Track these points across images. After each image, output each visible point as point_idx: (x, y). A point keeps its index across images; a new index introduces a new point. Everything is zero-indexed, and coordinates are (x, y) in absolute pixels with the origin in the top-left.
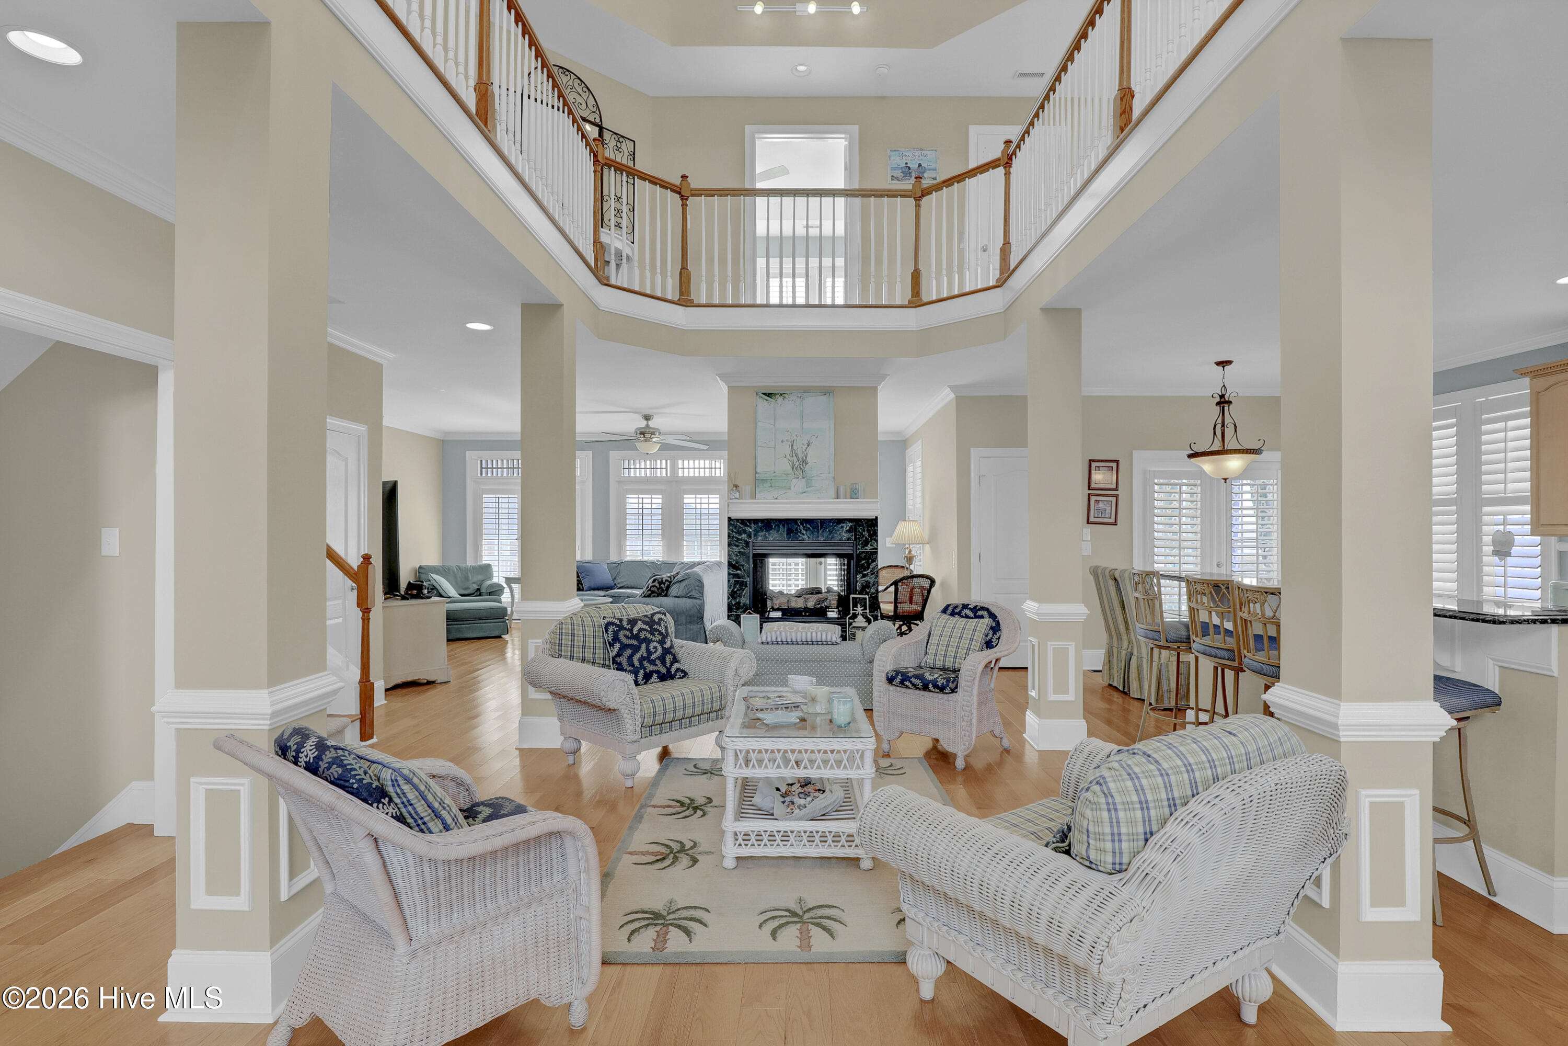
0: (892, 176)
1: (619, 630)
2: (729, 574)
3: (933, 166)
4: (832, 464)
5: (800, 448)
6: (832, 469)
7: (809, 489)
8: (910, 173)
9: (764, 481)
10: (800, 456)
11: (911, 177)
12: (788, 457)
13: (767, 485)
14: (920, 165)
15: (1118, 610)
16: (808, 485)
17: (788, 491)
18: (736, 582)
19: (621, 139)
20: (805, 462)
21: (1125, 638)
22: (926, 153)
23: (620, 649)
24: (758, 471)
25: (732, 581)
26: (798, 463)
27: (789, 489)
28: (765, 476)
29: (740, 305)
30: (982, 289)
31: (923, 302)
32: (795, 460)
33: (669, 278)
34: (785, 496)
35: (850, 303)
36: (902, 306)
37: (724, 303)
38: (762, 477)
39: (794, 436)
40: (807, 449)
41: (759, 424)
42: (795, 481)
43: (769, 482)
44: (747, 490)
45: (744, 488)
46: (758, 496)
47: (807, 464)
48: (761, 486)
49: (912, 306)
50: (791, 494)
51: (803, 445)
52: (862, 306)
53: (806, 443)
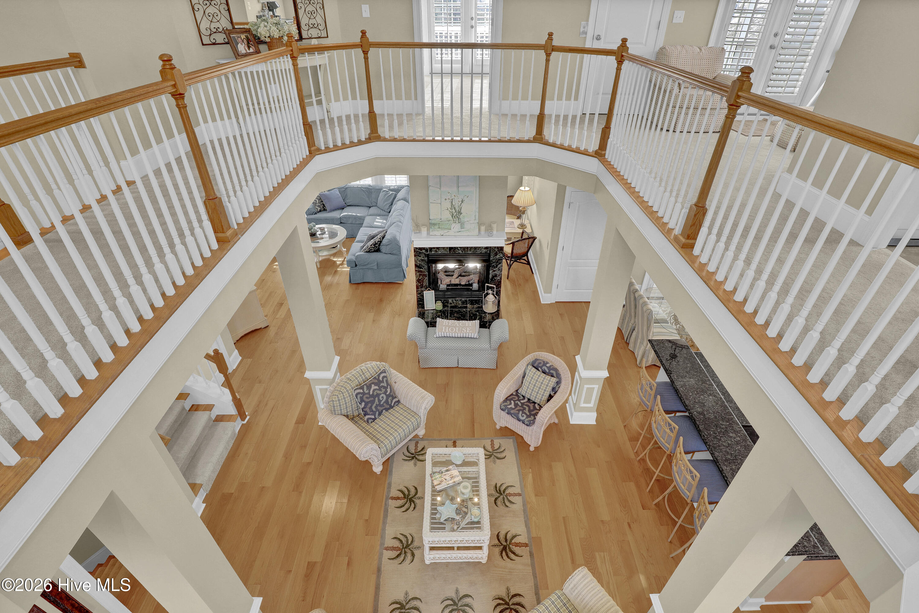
1: (363, 396)
2: (416, 271)
4: (477, 214)
5: (456, 203)
6: (477, 217)
7: (463, 230)
9: (434, 224)
10: (457, 209)
12: (449, 209)
13: (437, 227)
15: (633, 307)
16: (462, 227)
17: (450, 231)
18: (420, 275)
20: (460, 213)
21: (633, 318)
23: (365, 405)
24: (431, 219)
25: (418, 274)
26: (455, 214)
27: (450, 229)
28: (435, 221)
29: (414, 140)
30: (585, 153)
31: (544, 140)
32: (454, 211)
33: (361, 123)
34: (447, 234)
35: (492, 139)
36: (528, 141)
37: (402, 138)
38: (433, 222)
39: (453, 195)
40: (461, 204)
41: (430, 188)
42: (454, 225)
43: (437, 225)
44: (424, 230)
45: (422, 229)
46: (431, 233)
47: (461, 214)
48: (433, 227)
49: (536, 141)
50: (451, 232)
51: (459, 201)
52: (500, 141)
53: (460, 200)
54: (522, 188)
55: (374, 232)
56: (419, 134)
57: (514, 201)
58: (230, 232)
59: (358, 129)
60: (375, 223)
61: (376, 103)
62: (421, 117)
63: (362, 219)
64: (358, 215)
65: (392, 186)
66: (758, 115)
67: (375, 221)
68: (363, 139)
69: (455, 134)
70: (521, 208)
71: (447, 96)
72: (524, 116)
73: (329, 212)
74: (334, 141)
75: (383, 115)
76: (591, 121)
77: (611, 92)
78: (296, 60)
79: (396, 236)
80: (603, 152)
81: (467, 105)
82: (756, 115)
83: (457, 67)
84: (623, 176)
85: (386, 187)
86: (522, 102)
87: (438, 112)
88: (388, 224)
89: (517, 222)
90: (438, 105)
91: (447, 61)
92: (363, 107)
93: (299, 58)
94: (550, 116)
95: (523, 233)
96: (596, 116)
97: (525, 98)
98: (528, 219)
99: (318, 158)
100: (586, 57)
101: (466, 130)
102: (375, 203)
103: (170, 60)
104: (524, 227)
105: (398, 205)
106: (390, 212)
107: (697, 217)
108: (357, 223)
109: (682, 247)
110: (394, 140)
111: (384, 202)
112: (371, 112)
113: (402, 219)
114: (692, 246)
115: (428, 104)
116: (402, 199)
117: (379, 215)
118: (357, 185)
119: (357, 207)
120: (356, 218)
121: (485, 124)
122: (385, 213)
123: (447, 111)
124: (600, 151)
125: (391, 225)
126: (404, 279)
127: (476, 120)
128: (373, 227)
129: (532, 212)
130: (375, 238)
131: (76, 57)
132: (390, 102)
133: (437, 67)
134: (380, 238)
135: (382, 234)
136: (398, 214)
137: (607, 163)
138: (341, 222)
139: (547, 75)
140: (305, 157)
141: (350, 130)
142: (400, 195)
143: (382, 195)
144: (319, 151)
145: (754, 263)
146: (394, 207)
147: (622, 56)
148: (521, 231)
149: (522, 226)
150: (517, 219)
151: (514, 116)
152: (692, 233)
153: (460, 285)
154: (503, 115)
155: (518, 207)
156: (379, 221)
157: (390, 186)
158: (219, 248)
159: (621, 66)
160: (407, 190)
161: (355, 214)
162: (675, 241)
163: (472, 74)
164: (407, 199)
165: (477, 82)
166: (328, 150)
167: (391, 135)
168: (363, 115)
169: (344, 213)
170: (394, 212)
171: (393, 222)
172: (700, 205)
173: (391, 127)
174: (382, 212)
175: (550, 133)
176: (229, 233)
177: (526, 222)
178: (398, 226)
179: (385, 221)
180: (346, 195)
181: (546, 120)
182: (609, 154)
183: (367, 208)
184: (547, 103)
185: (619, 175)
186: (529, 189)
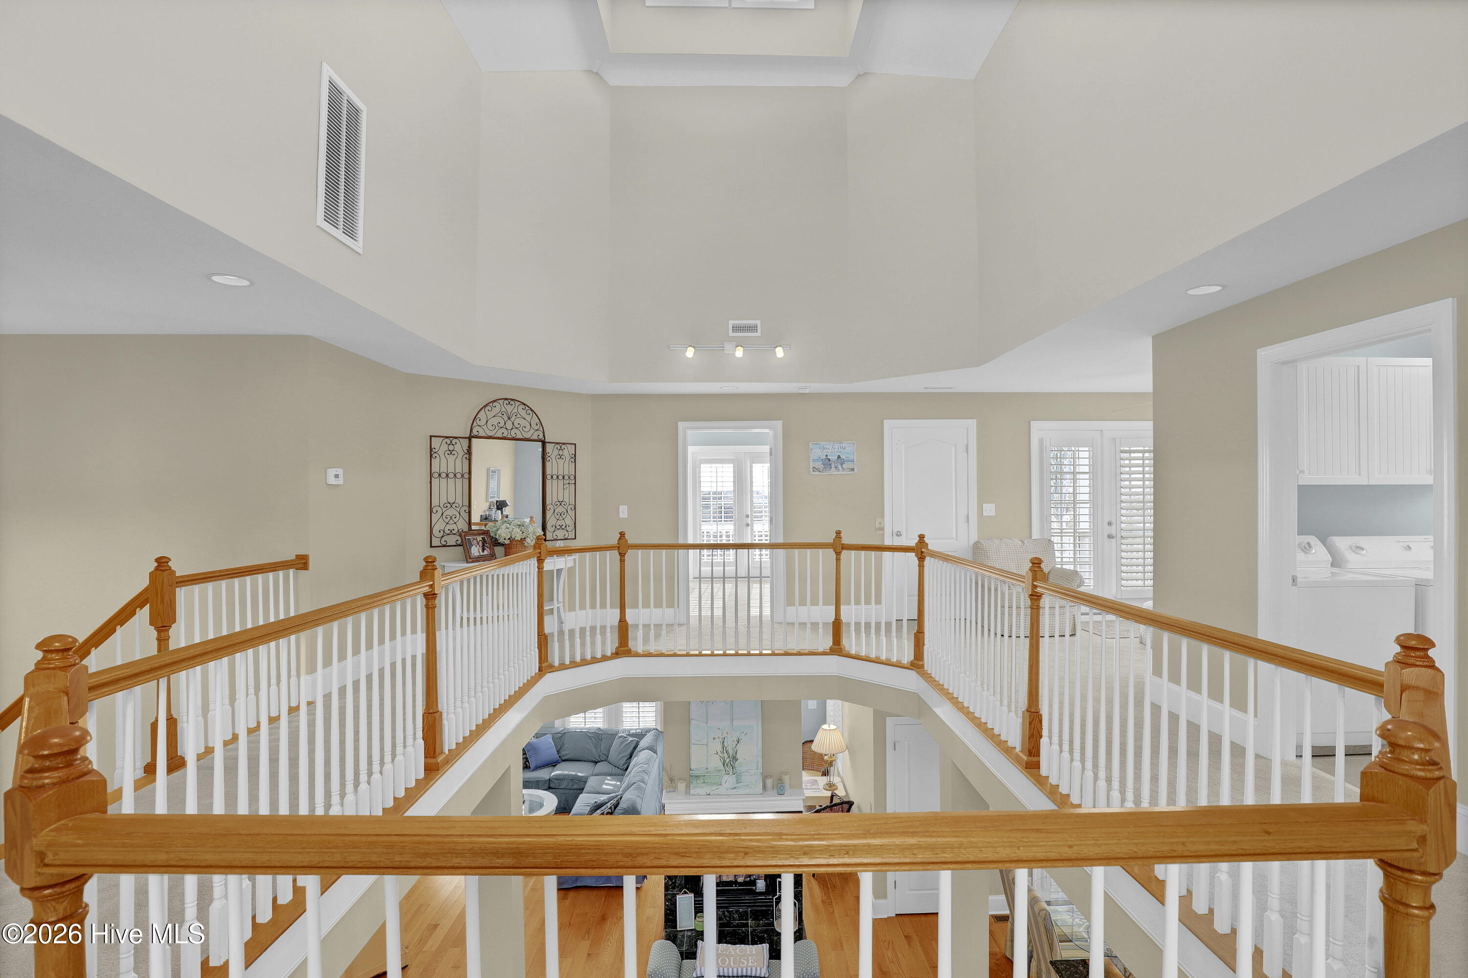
0: (814, 468)
3: (851, 457)
4: (760, 760)
5: (730, 744)
6: (760, 764)
7: (740, 784)
8: (830, 464)
9: (697, 777)
10: (731, 752)
11: (831, 468)
12: (719, 753)
13: (701, 781)
14: (839, 457)
16: (739, 781)
17: (720, 787)
19: (563, 446)
20: (735, 759)
22: (844, 445)
24: (692, 768)
26: (728, 760)
27: (721, 785)
28: (698, 772)
29: (675, 655)
30: (898, 665)
31: (844, 652)
32: (726, 755)
33: (608, 634)
34: (716, 792)
35: (776, 652)
36: (824, 653)
37: (660, 653)
38: (695, 773)
39: (725, 733)
40: (736, 745)
41: (693, 722)
42: (726, 777)
43: (702, 778)
44: (681, 786)
45: (679, 784)
46: (692, 792)
47: (737, 760)
48: (695, 782)
49: (833, 653)
50: (722, 790)
51: (733, 741)
52: (787, 654)
53: (735, 739)
54: (825, 727)
55: (602, 799)
56: (681, 648)
57: (814, 747)
58: (442, 758)
59: (604, 643)
60: (604, 786)
61: (629, 612)
62: (684, 628)
63: (584, 781)
64: (579, 774)
65: (632, 729)
66: (1091, 614)
67: (603, 783)
68: (609, 654)
69: (728, 648)
70: (826, 758)
71: (718, 604)
72: (815, 625)
73: (533, 770)
74: (572, 655)
75: (636, 626)
76: (899, 628)
77: (917, 593)
78: (543, 562)
79: (635, 803)
80: (921, 663)
81: (742, 614)
82: (1088, 615)
83: (730, 570)
84: (948, 689)
85: (624, 731)
86: (812, 608)
87: (706, 623)
88: (624, 786)
89: (822, 781)
90: (706, 612)
91: (718, 564)
92: (612, 616)
93: (546, 561)
94: (849, 624)
95: (832, 796)
96: (905, 623)
97: (815, 603)
98: (839, 775)
99: (549, 677)
100: (887, 555)
101: (743, 641)
102: (604, 756)
103: (434, 562)
104: (834, 788)
105: (641, 757)
106: (626, 770)
107: (1033, 725)
108: (575, 787)
109: (1026, 768)
110: (649, 655)
111: (619, 754)
112: (623, 621)
113: (647, 778)
114: (1037, 766)
115: (694, 613)
116: (647, 748)
117: (610, 775)
118: (580, 728)
119: (577, 763)
120: (574, 779)
121: (766, 635)
122: (619, 771)
123: (718, 622)
124: (916, 662)
125: (628, 788)
126: (643, 881)
127: (755, 631)
128: (599, 793)
129: (843, 764)
130: (603, 808)
131: (303, 559)
132: (647, 610)
133: (706, 570)
134: (611, 808)
135: (614, 802)
136: (640, 769)
137: (926, 675)
138: (549, 786)
139: (839, 574)
140: (534, 675)
141: (593, 644)
142: (643, 743)
143: (616, 742)
144: (551, 668)
145: (1128, 790)
146: (634, 761)
147: (922, 552)
148: (829, 794)
149: (831, 786)
150: (822, 775)
151: (803, 625)
152: (1033, 748)
153: (736, 883)
154: (788, 624)
155: (821, 756)
156: (609, 784)
157: (629, 730)
158: (425, 778)
159: (923, 563)
160: (655, 736)
161: (574, 773)
162: (1017, 760)
163: (749, 577)
164: (655, 748)
165: (755, 588)
166: (563, 667)
167: (645, 648)
168: (611, 627)
169: (556, 772)
170: (634, 767)
171: (632, 782)
172: (1033, 710)
173: (646, 640)
174: (615, 770)
175: (850, 643)
176: (440, 759)
177: (836, 780)
178: (639, 788)
179: (619, 783)
180: (563, 744)
181: (844, 629)
182: (928, 663)
183: (591, 765)
184: (843, 608)
185: (943, 689)
186: (835, 727)
